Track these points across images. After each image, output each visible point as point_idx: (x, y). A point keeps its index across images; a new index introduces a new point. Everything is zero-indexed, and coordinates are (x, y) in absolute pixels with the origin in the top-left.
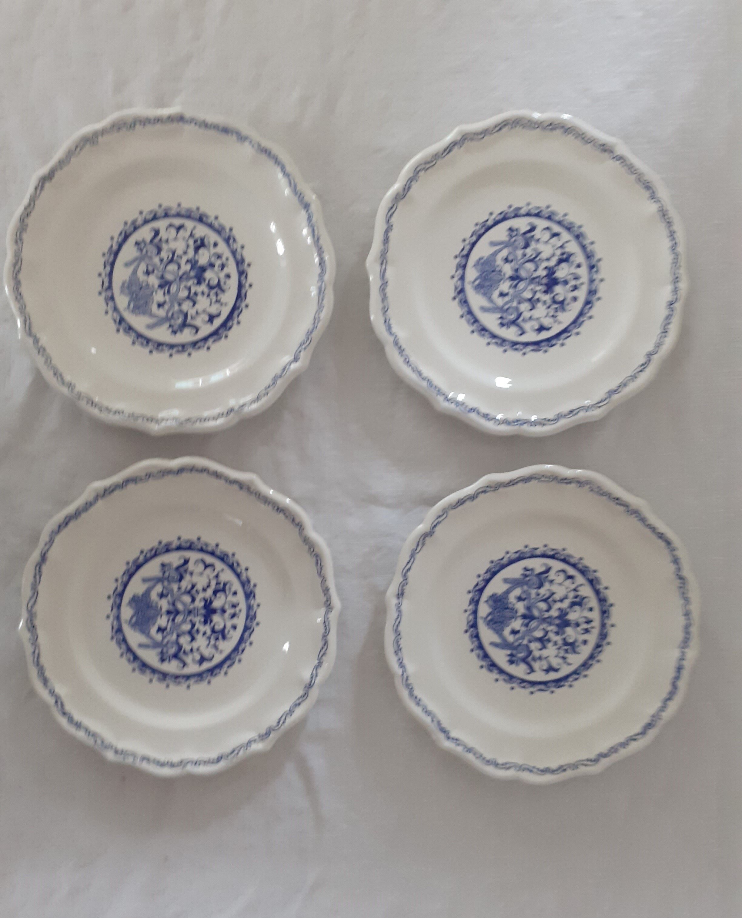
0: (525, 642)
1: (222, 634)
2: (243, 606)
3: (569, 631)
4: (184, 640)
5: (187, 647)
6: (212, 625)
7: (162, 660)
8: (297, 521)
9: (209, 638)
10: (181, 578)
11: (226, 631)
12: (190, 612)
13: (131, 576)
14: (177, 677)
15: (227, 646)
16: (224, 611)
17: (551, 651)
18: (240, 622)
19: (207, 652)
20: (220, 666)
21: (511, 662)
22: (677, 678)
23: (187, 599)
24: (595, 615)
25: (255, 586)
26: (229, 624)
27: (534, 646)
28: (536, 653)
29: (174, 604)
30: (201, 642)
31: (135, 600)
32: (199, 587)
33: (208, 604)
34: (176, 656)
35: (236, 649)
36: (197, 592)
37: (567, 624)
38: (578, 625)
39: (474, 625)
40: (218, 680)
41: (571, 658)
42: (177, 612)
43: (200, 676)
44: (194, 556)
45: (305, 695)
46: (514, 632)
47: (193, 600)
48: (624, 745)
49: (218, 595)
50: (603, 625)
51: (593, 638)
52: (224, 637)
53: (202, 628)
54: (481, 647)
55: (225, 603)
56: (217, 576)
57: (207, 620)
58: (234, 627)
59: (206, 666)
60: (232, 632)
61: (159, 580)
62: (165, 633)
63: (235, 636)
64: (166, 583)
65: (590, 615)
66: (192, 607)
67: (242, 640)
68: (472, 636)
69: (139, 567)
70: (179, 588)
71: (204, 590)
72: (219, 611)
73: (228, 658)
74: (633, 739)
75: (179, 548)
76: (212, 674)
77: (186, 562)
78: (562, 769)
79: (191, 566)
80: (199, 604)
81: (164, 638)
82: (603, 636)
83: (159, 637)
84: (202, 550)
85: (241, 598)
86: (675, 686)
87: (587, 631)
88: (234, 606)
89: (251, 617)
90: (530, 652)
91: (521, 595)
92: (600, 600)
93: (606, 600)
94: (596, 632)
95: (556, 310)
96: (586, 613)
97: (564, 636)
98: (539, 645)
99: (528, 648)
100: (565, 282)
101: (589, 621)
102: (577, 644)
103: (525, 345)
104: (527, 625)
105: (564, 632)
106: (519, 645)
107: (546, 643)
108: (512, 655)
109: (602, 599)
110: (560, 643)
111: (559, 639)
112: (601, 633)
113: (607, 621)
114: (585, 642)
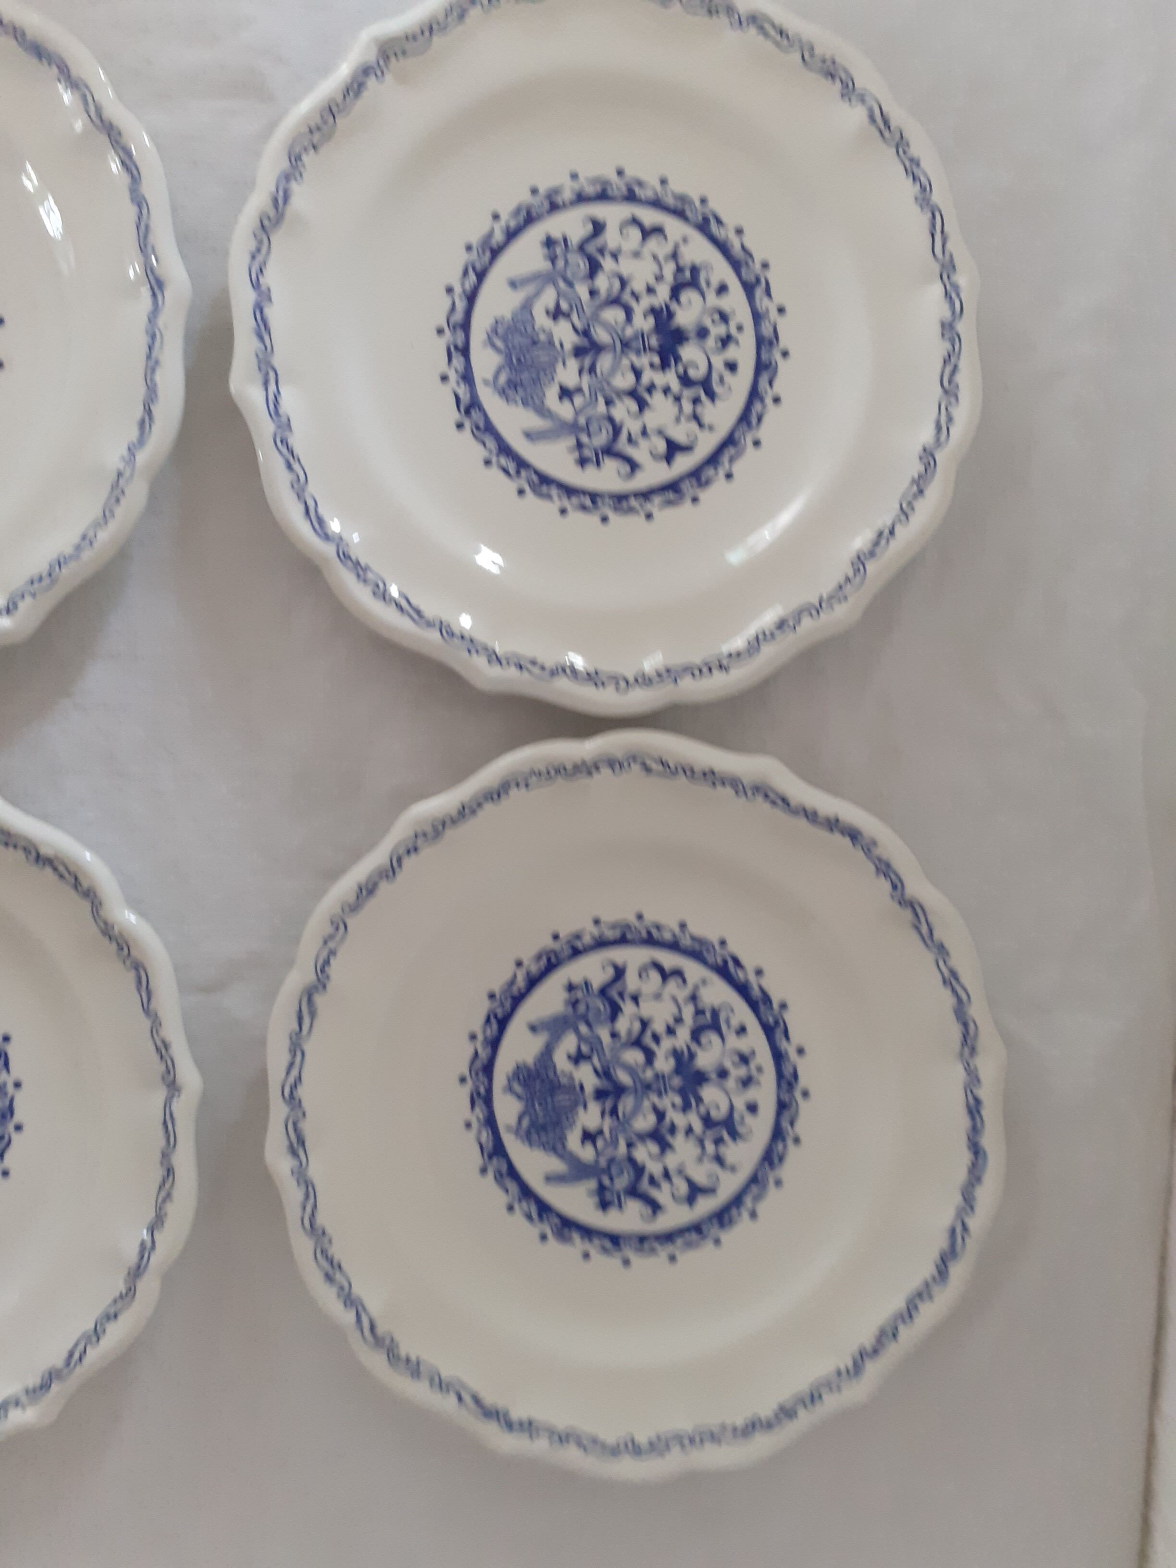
0: (621, 1150)
3: (711, 1094)
8: (86, 885)
17: (684, 1151)
24: (756, 1039)
27: (644, 1153)
28: (654, 1168)
37: (701, 1078)
38: (724, 1074)
39: (496, 1150)
41: (732, 1152)
46: (589, 1137)
50: (778, 1057)
51: (766, 1093)
54: (526, 1192)
65: (743, 1044)
82: (786, 1081)
87: (747, 1081)
90: (639, 1170)
91: (579, 1048)
92: (753, 1005)
93: (767, 999)
94: (769, 1078)
95: (696, 401)
96: (734, 1042)
97: (702, 1110)
98: (654, 1148)
99: (631, 1160)
100: (702, 333)
101: (744, 1059)
102: (736, 1116)
103: (646, 495)
104: (614, 1112)
105: (699, 1100)
106: (611, 1161)
107: (669, 1138)
108: (601, 1189)
109: (758, 1003)
110: (699, 1127)
111: (694, 1118)
112: (781, 1077)
113: (785, 1046)
114: (753, 1108)
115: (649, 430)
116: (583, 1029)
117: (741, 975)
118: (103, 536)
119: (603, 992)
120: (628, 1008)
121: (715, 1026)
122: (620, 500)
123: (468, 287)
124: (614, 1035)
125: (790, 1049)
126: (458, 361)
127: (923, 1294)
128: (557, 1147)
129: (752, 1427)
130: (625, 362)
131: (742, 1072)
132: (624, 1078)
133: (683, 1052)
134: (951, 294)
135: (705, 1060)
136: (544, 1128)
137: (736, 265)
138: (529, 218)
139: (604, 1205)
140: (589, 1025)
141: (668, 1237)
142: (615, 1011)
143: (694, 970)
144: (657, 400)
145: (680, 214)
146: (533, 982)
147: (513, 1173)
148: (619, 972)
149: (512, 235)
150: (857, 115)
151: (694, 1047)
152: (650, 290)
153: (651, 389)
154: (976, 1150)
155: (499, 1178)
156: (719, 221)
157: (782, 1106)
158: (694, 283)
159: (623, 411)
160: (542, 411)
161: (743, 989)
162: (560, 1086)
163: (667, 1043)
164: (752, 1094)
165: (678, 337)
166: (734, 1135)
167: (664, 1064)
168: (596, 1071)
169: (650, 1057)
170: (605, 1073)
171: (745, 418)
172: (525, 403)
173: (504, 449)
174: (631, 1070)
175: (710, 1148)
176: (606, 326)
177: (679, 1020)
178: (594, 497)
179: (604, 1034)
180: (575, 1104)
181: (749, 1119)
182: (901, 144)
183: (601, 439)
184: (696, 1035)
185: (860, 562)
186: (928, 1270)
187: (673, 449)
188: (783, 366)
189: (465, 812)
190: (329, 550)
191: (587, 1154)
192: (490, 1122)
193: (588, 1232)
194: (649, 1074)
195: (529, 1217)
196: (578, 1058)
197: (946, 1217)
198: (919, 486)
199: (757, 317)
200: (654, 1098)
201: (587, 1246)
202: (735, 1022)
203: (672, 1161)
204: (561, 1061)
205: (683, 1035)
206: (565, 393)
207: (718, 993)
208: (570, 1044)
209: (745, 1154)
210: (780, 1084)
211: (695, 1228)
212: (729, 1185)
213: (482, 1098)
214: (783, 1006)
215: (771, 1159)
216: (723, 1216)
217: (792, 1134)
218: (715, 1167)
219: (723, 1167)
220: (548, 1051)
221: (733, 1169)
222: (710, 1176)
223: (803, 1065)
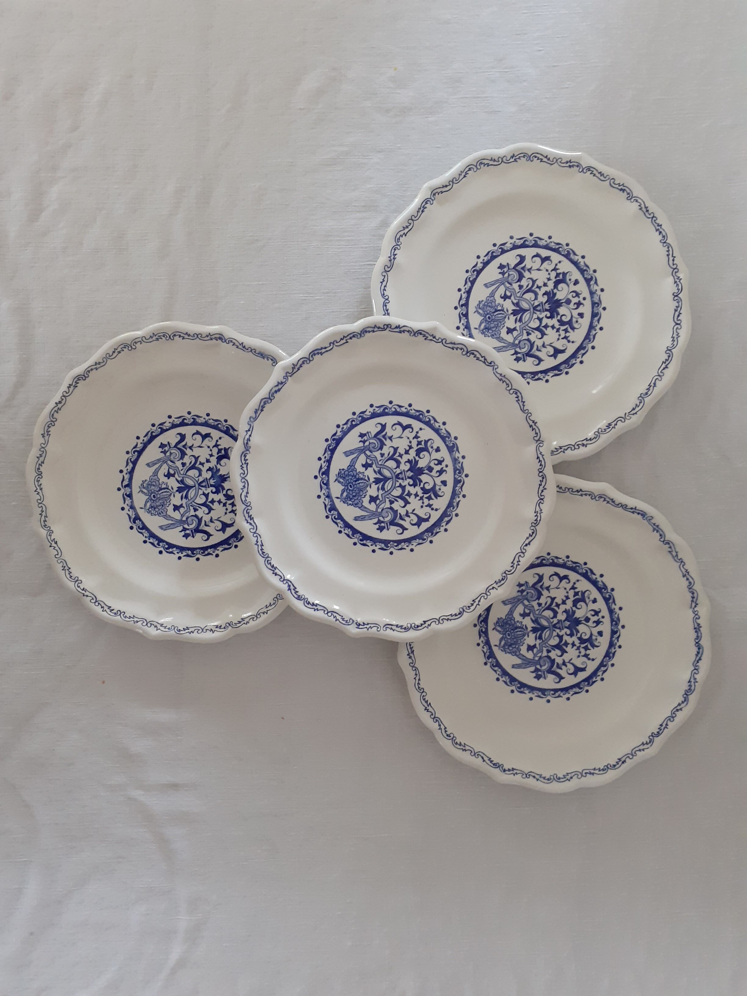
0: (545, 654)
3: (582, 628)
17: (571, 653)
21: (538, 677)
22: (698, 638)
24: (601, 605)
27: (554, 654)
28: (559, 660)
37: (578, 622)
38: (587, 620)
39: (491, 655)
41: (592, 653)
46: (530, 648)
48: (672, 717)
50: (611, 611)
51: (606, 628)
54: (504, 672)
65: (595, 607)
68: (492, 666)
74: (678, 709)
78: (621, 761)
82: (615, 621)
86: (699, 646)
87: (598, 623)
90: (553, 661)
91: (524, 611)
92: (599, 589)
93: (605, 587)
94: (607, 621)
95: (566, 331)
96: (592, 606)
97: (579, 635)
98: (558, 652)
99: (549, 657)
100: (568, 302)
101: (597, 613)
102: (594, 638)
103: (546, 372)
104: (540, 638)
105: (578, 631)
106: (541, 658)
107: (565, 647)
108: (537, 670)
109: (602, 589)
110: (577, 642)
111: (575, 639)
112: (612, 620)
113: (613, 606)
114: (600, 633)
115: (546, 344)
116: (526, 602)
117: (594, 577)
119: (534, 586)
120: (545, 592)
121: (583, 600)
122: (535, 374)
123: (467, 288)
124: (540, 605)
125: (616, 608)
126: (464, 320)
128: (517, 653)
129: (608, 768)
130: (535, 316)
132: (544, 623)
133: (569, 610)
134: (678, 281)
135: (580, 614)
136: (510, 645)
137: (582, 272)
138: (492, 257)
140: (528, 601)
141: (566, 690)
142: (540, 595)
143: (573, 576)
144: (549, 331)
145: (557, 251)
147: (498, 665)
148: (541, 578)
149: (485, 264)
150: (634, 207)
151: (574, 609)
152: (545, 285)
153: (546, 326)
156: (574, 253)
157: (613, 633)
158: (563, 281)
159: (535, 337)
160: (500, 339)
161: (594, 583)
162: (517, 627)
163: (563, 608)
164: (600, 628)
165: (558, 304)
166: (593, 646)
167: (561, 616)
168: (532, 620)
169: (555, 613)
170: (536, 621)
171: (588, 337)
172: (492, 336)
174: (547, 619)
175: (583, 652)
176: (526, 301)
177: (567, 598)
178: (524, 374)
179: (535, 604)
180: (524, 635)
181: (599, 638)
182: (654, 218)
183: (525, 349)
184: (575, 603)
185: (642, 397)
186: (680, 699)
187: (557, 352)
188: (604, 314)
191: (530, 655)
192: (487, 643)
193: (532, 689)
194: (555, 621)
195: (506, 683)
196: (524, 615)
197: (686, 676)
198: (666, 364)
199: (592, 293)
200: (558, 631)
201: (531, 695)
202: (592, 598)
203: (566, 657)
204: (517, 616)
205: (569, 603)
206: (510, 331)
207: (584, 585)
208: (520, 609)
209: (598, 654)
210: (612, 623)
211: (577, 685)
212: (591, 667)
213: (484, 633)
214: (613, 590)
215: (609, 655)
216: (589, 681)
217: (618, 644)
218: (585, 659)
219: (589, 659)
220: (511, 612)
221: (593, 660)
222: (584, 663)
223: (621, 614)
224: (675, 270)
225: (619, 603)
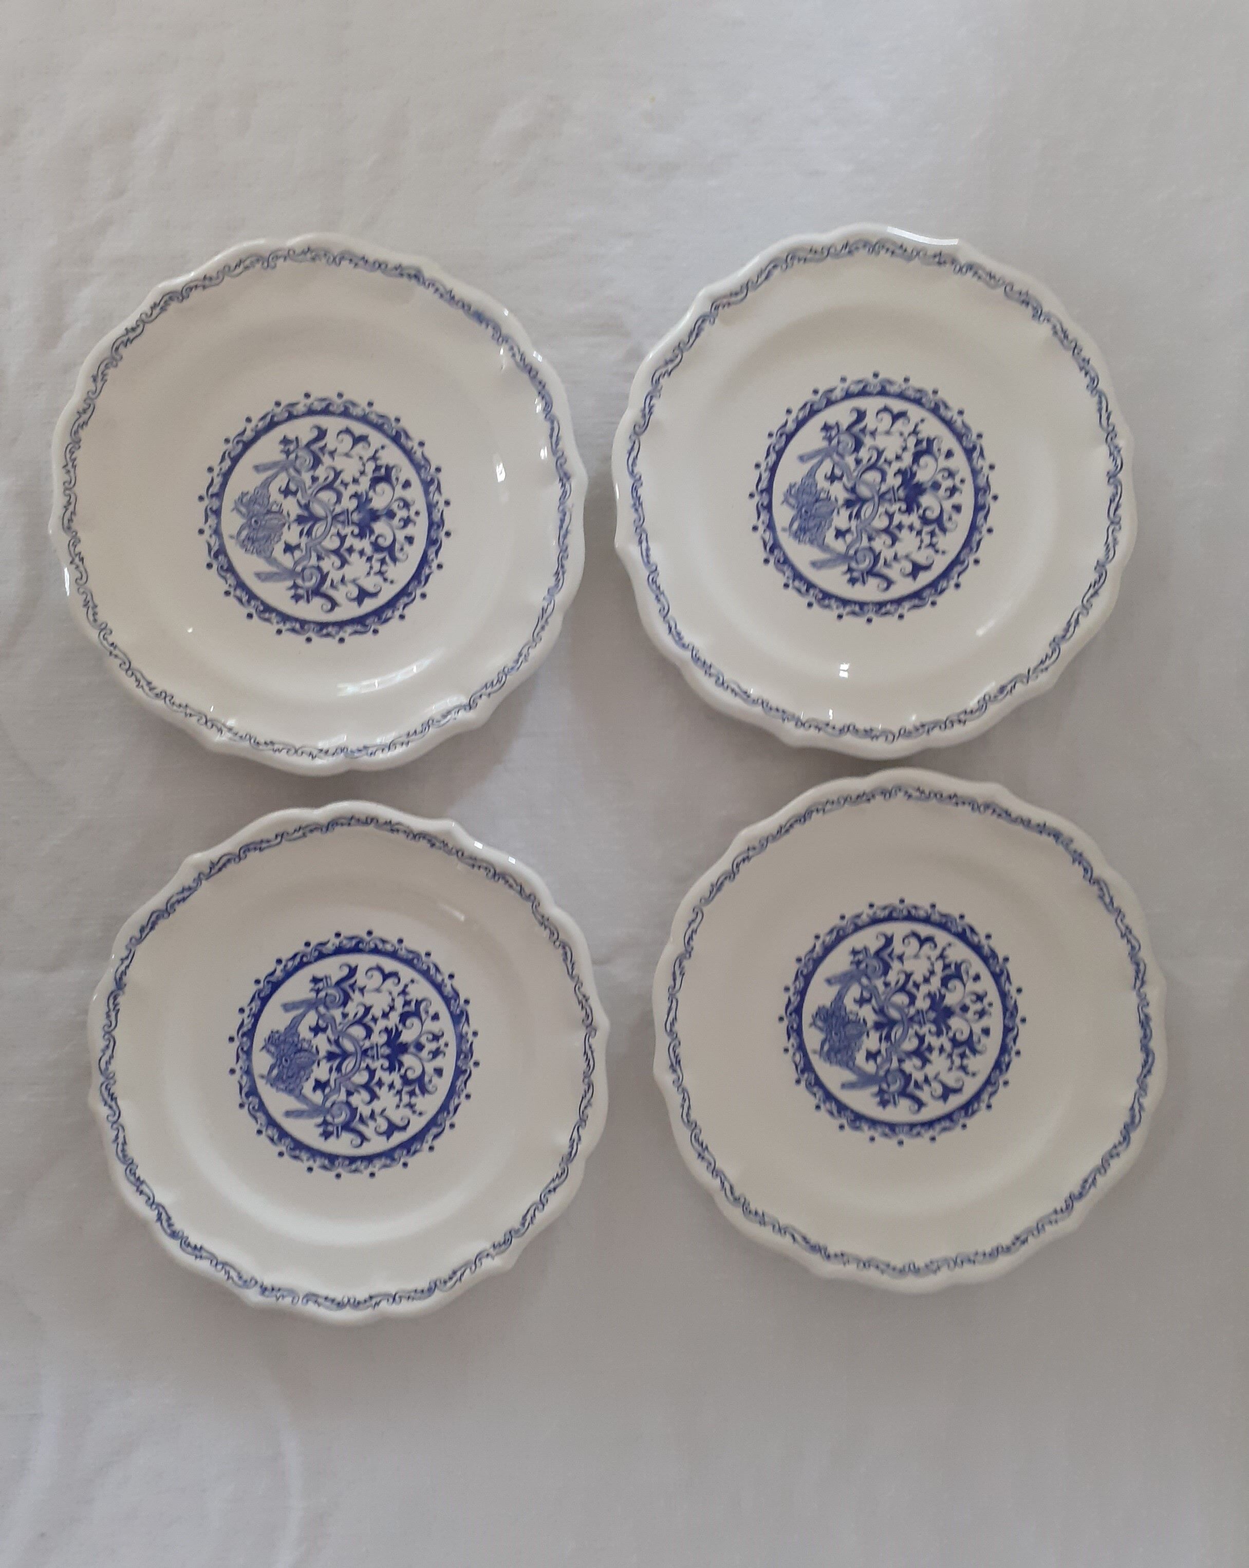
0: (894, 1064)
1: (419, 1085)
2: (450, 1037)
3: (956, 1023)
4: (359, 1100)
5: (365, 1111)
6: (403, 1071)
7: (326, 1135)
8: (527, 891)
9: (399, 1092)
10: (346, 999)
11: (427, 1079)
12: (365, 1052)
13: (265, 1000)
14: (352, 1160)
15: (429, 1104)
16: (420, 1047)
17: (938, 1064)
18: (448, 1062)
19: (397, 1117)
20: (419, 1137)
22: (1146, 1038)
23: (358, 1032)
24: (987, 984)
25: (467, 1002)
26: (430, 1067)
27: (910, 1066)
28: (918, 1076)
29: (337, 1043)
30: (386, 1100)
31: (273, 1040)
32: (377, 1012)
33: (393, 1036)
34: (347, 1127)
35: (444, 1108)
36: (375, 1020)
37: (948, 1012)
38: (965, 1009)
39: (806, 1067)
40: (420, 1160)
41: (973, 1063)
42: (345, 1055)
43: (389, 1155)
44: (364, 961)
45: (563, 1174)
46: (871, 1056)
47: (369, 1032)
48: (1102, 1168)
49: (408, 1022)
50: (1004, 995)
51: (995, 1021)
52: (424, 1091)
53: (387, 1078)
54: (828, 1096)
55: (420, 1036)
56: (404, 992)
57: (394, 1064)
58: (439, 1072)
59: (398, 1138)
60: (436, 1079)
61: (311, 1005)
62: (327, 1090)
63: (442, 1085)
64: (322, 1009)
65: (978, 987)
66: (367, 1044)
67: (452, 1092)
69: (275, 986)
70: (345, 1015)
71: (385, 1015)
72: (412, 1049)
73: (433, 1122)
75: (339, 951)
76: (408, 1152)
77: (353, 971)
78: (1019, 1240)
79: (360, 978)
80: (379, 1038)
81: (326, 1098)
82: (1010, 1011)
83: (317, 1097)
84: (376, 951)
85: (445, 1023)
87: (981, 1013)
88: (436, 1038)
89: (465, 1053)
90: (908, 1078)
91: (861, 994)
92: (985, 959)
93: (994, 955)
94: (997, 1010)
95: (932, 534)
96: (971, 986)
97: (951, 1034)
98: (917, 1062)
99: (902, 1071)
100: (936, 486)
101: (980, 998)
102: (975, 1038)
103: (899, 601)
104: (888, 1038)
105: (949, 1028)
106: (888, 1071)
107: (927, 1054)
108: (881, 1092)
109: (988, 958)
110: (948, 1046)
111: (944, 1041)
112: (1005, 1009)
113: (1007, 987)
114: (986, 1032)
115: (899, 555)
116: (864, 981)
117: (976, 939)
118: (533, 653)
119: (878, 953)
120: (896, 965)
121: (958, 976)
122: (880, 606)
123: (770, 464)
124: (887, 984)
125: (1013, 990)
126: (764, 516)
127: (1112, 1154)
128: (849, 1064)
129: (997, 1252)
130: (881, 510)
131: (978, 1006)
132: (894, 1014)
133: (935, 995)
134: (1114, 452)
135: (952, 999)
136: (838, 1051)
137: (959, 437)
138: (812, 411)
139: (884, 1103)
140: (869, 978)
141: (930, 1124)
142: (887, 968)
143: (942, 938)
144: (904, 534)
145: (918, 402)
146: (828, 949)
147: (818, 1083)
148: (888, 941)
149: (800, 424)
150: (1044, 330)
151: (943, 991)
152: (898, 458)
153: (900, 527)
154: (1147, 1051)
155: (809, 1086)
156: (946, 407)
157: (1007, 1030)
158: (928, 451)
159: (880, 543)
160: (823, 547)
161: (977, 949)
162: (849, 1022)
163: (924, 989)
164: (985, 1022)
165: (919, 489)
166: (974, 1051)
167: (922, 1003)
168: (874, 1009)
169: (912, 999)
170: (880, 1011)
171: (968, 544)
172: (811, 542)
173: (798, 576)
174: (899, 1008)
175: (957, 1061)
176: (867, 484)
177: (932, 972)
178: (862, 605)
179: (879, 983)
180: (860, 1035)
181: (984, 1039)
182: (1076, 349)
183: (865, 565)
184: (945, 982)
185: (1056, 643)
186: (1116, 1137)
187: (917, 569)
188: (994, 507)
189: (783, 830)
190: (687, 654)
191: (870, 1067)
192: (801, 1047)
193: (874, 1123)
194: (912, 1011)
195: (831, 1113)
196: (861, 1001)
197: (1127, 1099)
198: (1095, 588)
199: (975, 473)
200: (916, 1027)
201: (872, 1133)
202: (972, 973)
203: (930, 1070)
204: (849, 1003)
205: (936, 982)
206: (840, 534)
207: (959, 952)
208: (855, 991)
209: (982, 1064)
210: (1004, 1014)
211: (949, 1117)
212: (971, 1086)
213: (795, 1031)
214: (1006, 959)
215: (1000, 1066)
216: (968, 1108)
217: (1015, 1049)
218: (961, 1074)
219: (967, 1073)
220: (840, 997)
221: (974, 1074)
222: (958, 1080)
223: (1021, 1000)
224: (1111, 435)
225: (1016, 981)
